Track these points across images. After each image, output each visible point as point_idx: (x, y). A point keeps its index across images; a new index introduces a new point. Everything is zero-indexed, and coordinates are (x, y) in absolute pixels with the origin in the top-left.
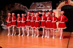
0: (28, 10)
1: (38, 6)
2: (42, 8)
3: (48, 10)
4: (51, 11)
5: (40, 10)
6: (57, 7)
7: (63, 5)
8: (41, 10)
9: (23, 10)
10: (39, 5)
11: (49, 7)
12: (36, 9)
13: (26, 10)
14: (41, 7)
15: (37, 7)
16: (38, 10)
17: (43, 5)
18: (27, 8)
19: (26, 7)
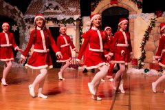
0: (21, 15)
1: (48, 8)
2: (57, 11)
3: (72, 17)
4: (78, 19)
5: (51, 16)
6: (93, 11)
7: (106, 7)
8: (55, 16)
9: (10, 15)
10: (50, 5)
11: (73, 10)
12: (43, 14)
13: (17, 17)
14: (55, 9)
15: (44, 10)
16: (47, 17)
17: (59, 5)
18: (19, 11)
19: (16, 8)
